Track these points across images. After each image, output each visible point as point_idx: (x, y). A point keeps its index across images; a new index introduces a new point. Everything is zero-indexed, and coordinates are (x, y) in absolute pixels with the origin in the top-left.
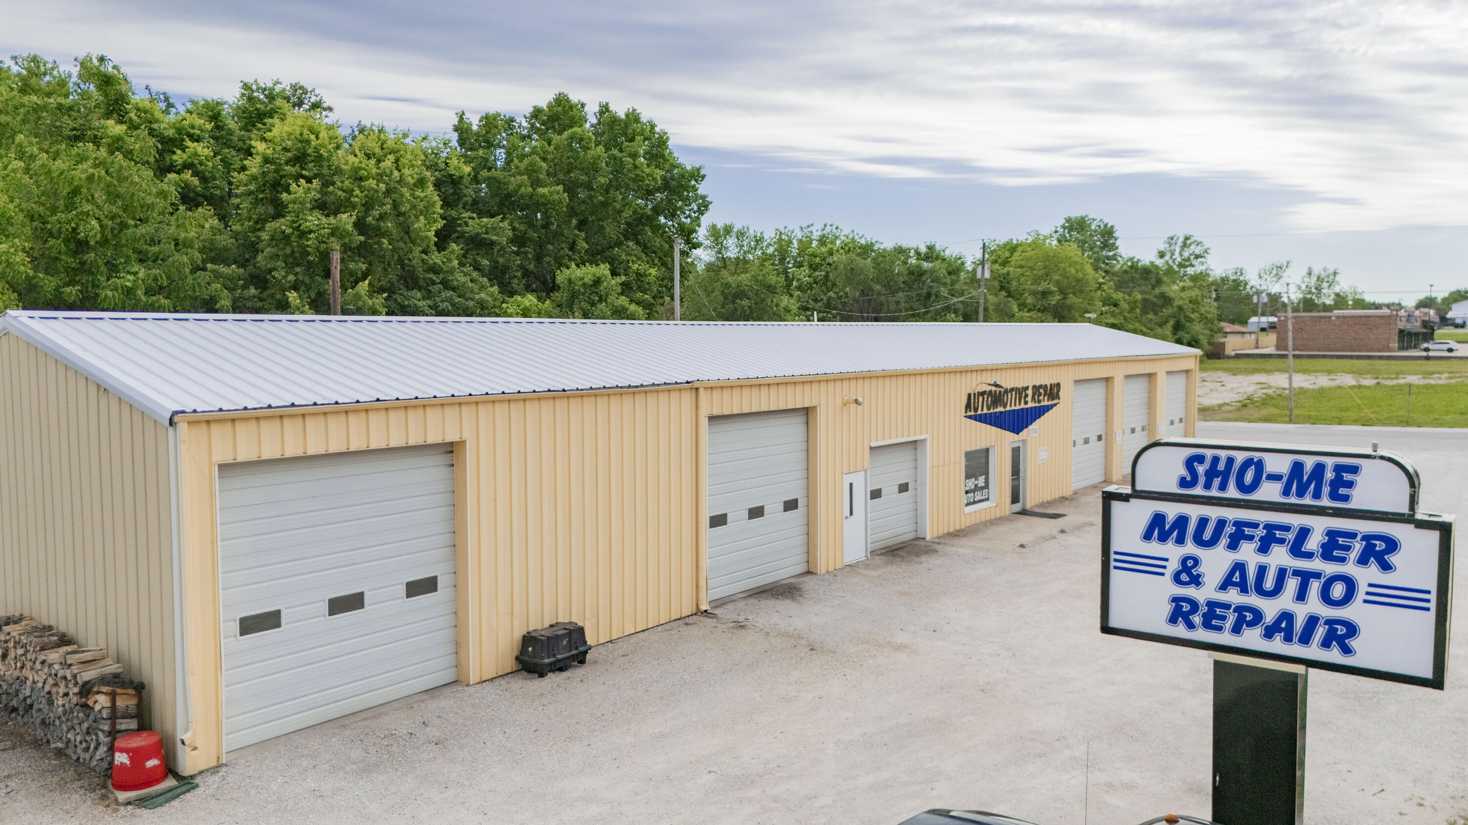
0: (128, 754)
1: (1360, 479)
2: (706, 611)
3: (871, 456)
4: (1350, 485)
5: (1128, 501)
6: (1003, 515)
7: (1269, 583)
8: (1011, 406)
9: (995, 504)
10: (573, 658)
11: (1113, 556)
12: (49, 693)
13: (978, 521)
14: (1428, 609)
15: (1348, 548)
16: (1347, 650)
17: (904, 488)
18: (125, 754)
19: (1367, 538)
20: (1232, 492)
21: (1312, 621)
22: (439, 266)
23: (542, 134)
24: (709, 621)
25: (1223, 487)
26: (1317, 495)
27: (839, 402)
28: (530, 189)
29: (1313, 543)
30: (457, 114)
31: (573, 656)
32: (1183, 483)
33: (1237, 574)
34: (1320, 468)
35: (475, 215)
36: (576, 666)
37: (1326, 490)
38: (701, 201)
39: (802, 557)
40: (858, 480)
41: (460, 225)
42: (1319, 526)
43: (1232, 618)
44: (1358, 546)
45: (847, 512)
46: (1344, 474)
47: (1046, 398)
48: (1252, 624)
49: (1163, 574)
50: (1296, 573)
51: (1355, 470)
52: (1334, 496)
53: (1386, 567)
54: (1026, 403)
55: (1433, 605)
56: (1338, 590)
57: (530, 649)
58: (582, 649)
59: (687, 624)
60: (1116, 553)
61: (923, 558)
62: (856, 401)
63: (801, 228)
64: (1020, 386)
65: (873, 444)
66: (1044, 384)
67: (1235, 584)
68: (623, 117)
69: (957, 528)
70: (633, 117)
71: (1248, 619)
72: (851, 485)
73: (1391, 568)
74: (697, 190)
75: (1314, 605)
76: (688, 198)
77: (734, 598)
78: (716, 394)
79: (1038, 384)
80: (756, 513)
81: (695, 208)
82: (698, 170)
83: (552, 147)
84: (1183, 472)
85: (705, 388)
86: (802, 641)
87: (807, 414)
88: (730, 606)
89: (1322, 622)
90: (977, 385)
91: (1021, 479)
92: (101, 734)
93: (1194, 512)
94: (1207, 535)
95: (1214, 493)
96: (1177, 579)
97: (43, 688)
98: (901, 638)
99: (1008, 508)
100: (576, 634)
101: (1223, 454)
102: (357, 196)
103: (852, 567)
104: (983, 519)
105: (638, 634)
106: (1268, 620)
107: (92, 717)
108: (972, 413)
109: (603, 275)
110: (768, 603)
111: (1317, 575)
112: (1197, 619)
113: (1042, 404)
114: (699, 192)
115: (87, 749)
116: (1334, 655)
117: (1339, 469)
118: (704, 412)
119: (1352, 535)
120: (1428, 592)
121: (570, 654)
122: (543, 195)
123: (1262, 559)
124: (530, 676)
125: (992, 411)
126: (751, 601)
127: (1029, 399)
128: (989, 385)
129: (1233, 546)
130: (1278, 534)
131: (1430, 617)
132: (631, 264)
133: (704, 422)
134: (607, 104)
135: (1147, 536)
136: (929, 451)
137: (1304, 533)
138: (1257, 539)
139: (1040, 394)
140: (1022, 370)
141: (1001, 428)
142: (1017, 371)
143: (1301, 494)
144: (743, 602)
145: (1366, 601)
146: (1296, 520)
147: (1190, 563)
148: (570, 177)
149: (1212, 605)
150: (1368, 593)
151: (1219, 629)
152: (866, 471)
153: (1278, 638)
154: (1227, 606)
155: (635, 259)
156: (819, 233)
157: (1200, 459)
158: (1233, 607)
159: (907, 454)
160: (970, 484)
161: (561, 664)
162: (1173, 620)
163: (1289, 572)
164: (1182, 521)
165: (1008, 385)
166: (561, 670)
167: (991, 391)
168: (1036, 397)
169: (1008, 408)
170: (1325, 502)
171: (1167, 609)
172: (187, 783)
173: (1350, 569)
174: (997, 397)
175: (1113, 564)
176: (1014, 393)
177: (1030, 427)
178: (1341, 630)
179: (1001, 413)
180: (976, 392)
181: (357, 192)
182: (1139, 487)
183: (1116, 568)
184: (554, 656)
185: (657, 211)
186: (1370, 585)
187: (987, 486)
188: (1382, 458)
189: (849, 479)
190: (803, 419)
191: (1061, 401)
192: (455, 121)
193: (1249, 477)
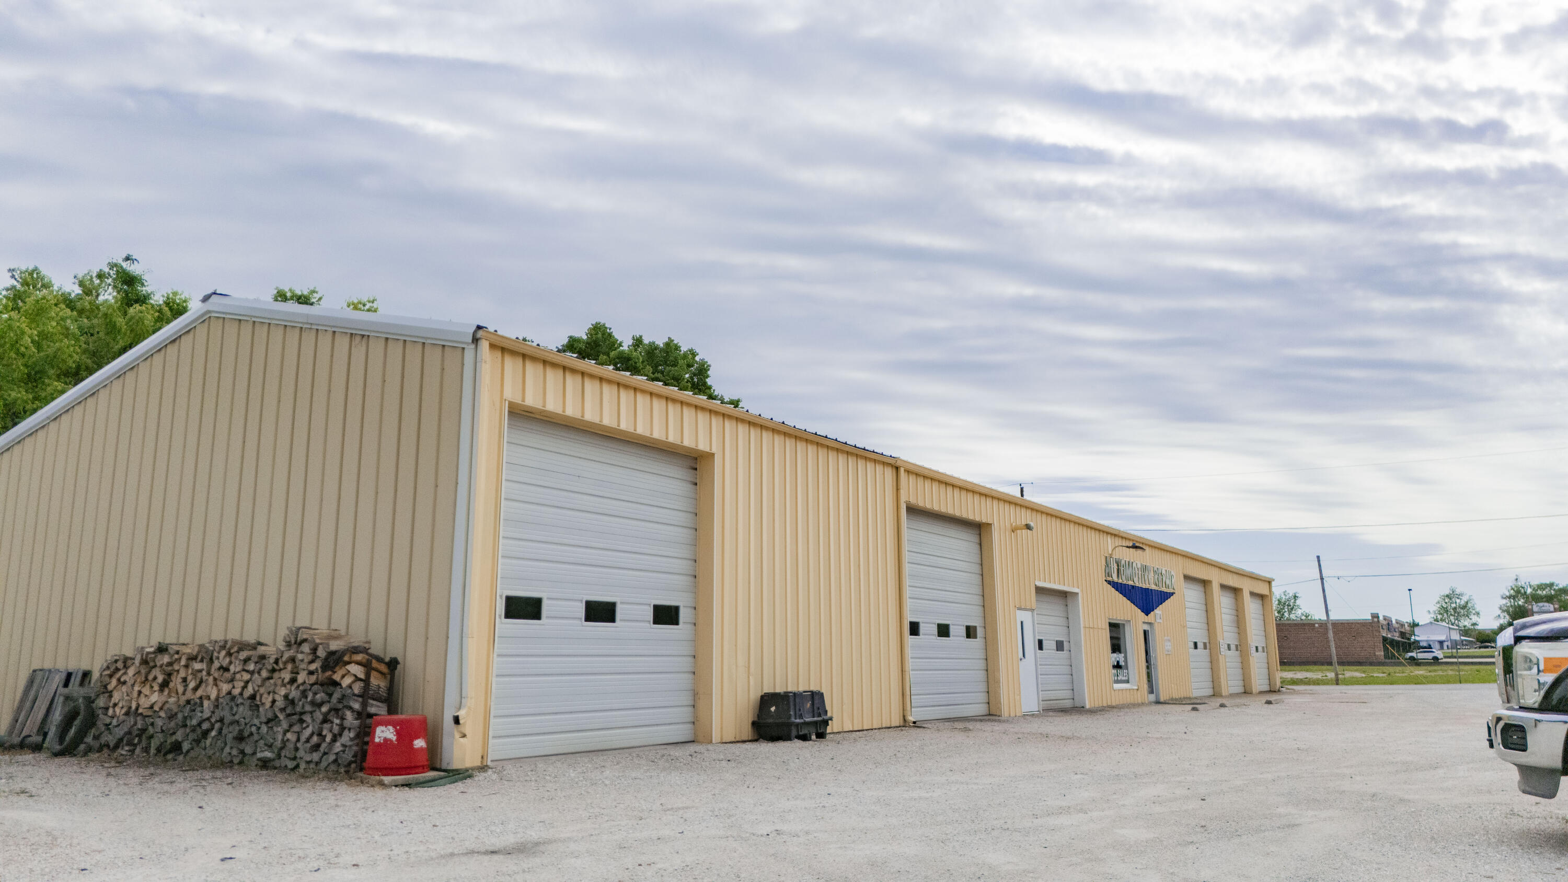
0: (394, 727)
2: (914, 723)
3: (1036, 598)
6: (1145, 700)
9: (1136, 688)
10: (816, 726)
13: (1126, 701)
17: (1060, 646)
18: (391, 728)
24: (918, 733)
27: (1008, 526)
31: (817, 723)
39: (983, 697)
40: (1027, 621)
45: (1021, 655)
47: (1165, 584)
57: (773, 709)
58: (824, 718)
62: (1028, 527)
65: (1041, 584)
69: (1110, 703)
72: (1022, 623)
78: (912, 479)
79: (1157, 567)
80: (944, 630)
85: (905, 471)
87: (980, 531)
90: (1114, 548)
91: (1152, 667)
92: (349, 715)
97: (241, 694)
99: (1145, 694)
100: (816, 697)
103: (1029, 715)
104: (1129, 700)
107: (336, 696)
108: (1111, 579)
113: (1162, 590)
118: (903, 498)
121: (813, 720)
128: (1128, 547)
133: (903, 511)
136: (1082, 610)
141: (1134, 603)
152: (1032, 611)
159: (1062, 606)
160: (1114, 658)
161: (806, 731)
169: (1137, 584)
172: (458, 775)
177: (1155, 612)
179: (1132, 587)
180: (1111, 557)
187: (1126, 666)
189: (1021, 616)
190: (975, 538)
191: (1176, 591)
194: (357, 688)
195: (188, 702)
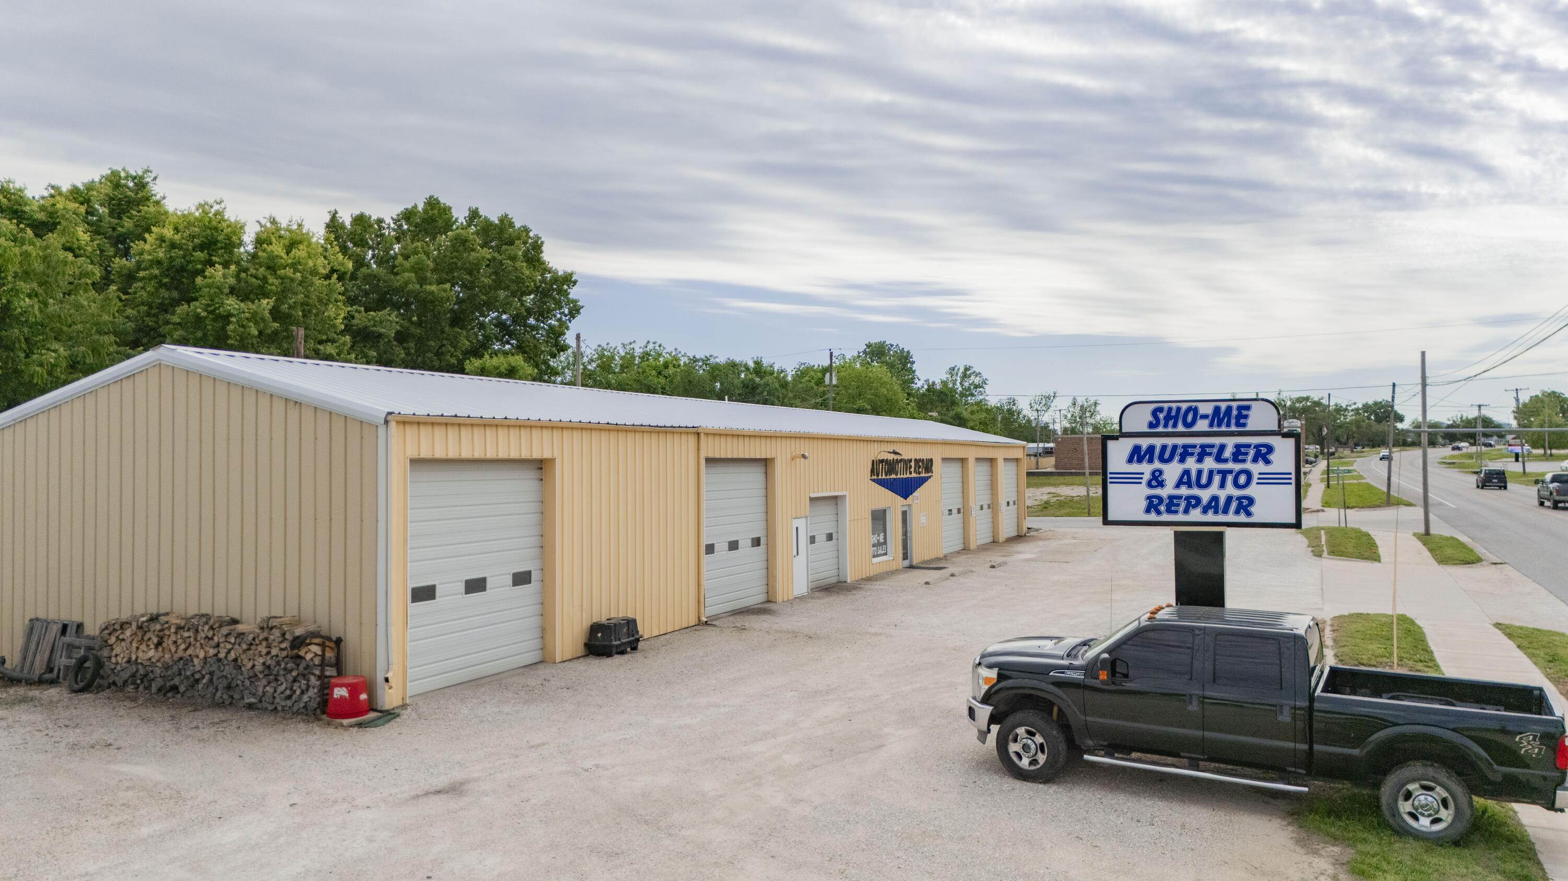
0: (347, 688)
1: (1251, 413)
2: (706, 622)
3: (810, 506)
4: (1246, 417)
5: (1117, 440)
6: (898, 567)
7: (1204, 480)
8: (900, 474)
9: (893, 558)
10: (630, 644)
11: (1109, 476)
12: (235, 660)
13: (882, 571)
14: (1290, 484)
15: (1246, 454)
16: (1249, 514)
17: (829, 537)
18: (344, 688)
19: (1257, 447)
20: (1181, 428)
21: (1229, 499)
24: (710, 628)
25: (1175, 426)
26: (1228, 425)
27: (792, 456)
28: (417, 286)
29: (1227, 453)
30: (328, 212)
31: (631, 641)
32: (1151, 425)
33: (1186, 477)
34: (1229, 409)
36: (632, 652)
37: (1233, 421)
38: (572, 305)
39: (763, 589)
40: (801, 525)
42: (1230, 443)
43: (1183, 504)
44: (1252, 452)
45: (795, 553)
46: (1243, 411)
47: (924, 470)
48: (1195, 506)
49: (1141, 483)
50: (1219, 472)
52: (1238, 424)
53: (1267, 462)
55: (1293, 481)
56: (1242, 479)
57: (599, 635)
58: (637, 637)
59: (696, 630)
60: (1111, 473)
61: (849, 594)
62: (804, 456)
64: (906, 458)
65: (813, 495)
66: (921, 458)
67: (1184, 483)
68: (497, 222)
69: (868, 575)
70: (505, 221)
71: (1192, 503)
72: (797, 528)
73: (1270, 462)
74: (568, 294)
75: (1230, 490)
76: (559, 301)
77: (721, 616)
78: (710, 440)
79: (917, 458)
80: (733, 546)
81: (566, 311)
82: (571, 275)
84: (1151, 418)
85: (705, 434)
86: (799, 634)
87: (766, 465)
88: (723, 620)
89: (1234, 499)
90: (879, 453)
91: (908, 539)
92: (313, 679)
93: (1158, 442)
94: (1167, 456)
95: (1170, 429)
96: (1149, 485)
98: (873, 630)
99: (901, 564)
100: (631, 624)
101: (1174, 405)
102: (272, 284)
103: (801, 598)
104: (885, 570)
106: (1204, 503)
107: (302, 665)
108: (875, 477)
110: (752, 617)
111: (1230, 472)
112: (1162, 508)
113: (921, 475)
114: (570, 296)
115: (289, 697)
116: (1242, 518)
117: (1240, 408)
118: (703, 455)
119: (1248, 446)
120: (1290, 474)
121: (628, 641)
122: (431, 293)
123: (1200, 466)
124: (598, 657)
125: (888, 477)
126: (737, 617)
127: (912, 470)
128: (889, 452)
129: (1182, 460)
130: (1208, 450)
131: (1292, 488)
133: (703, 462)
134: (477, 209)
135: (1130, 460)
136: (848, 508)
137: (1222, 447)
138: (1196, 454)
139: (919, 467)
140: (907, 445)
141: (894, 492)
142: (904, 445)
143: (1219, 425)
144: (732, 618)
145: (1258, 483)
146: (1217, 441)
147: (1157, 474)
148: (454, 277)
149: (1171, 498)
150: (1259, 479)
151: (1176, 512)
152: (806, 517)
153: (1210, 512)
154: (1180, 497)
157: (1160, 410)
158: (1184, 497)
159: (832, 507)
160: (875, 539)
161: (623, 649)
162: (1148, 511)
163: (1215, 472)
164: (1151, 449)
166: (623, 653)
167: (888, 460)
168: (917, 468)
169: (899, 476)
170: (1233, 428)
171: (1144, 504)
172: (389, 715)
173: (1248, 466)
174: (891, 466)
175: (1109, 480)
176: (904, 463)
178: (1245, 502)
179: (894, 479)
180: (879, 459)
181: (272, 280)
182: (1124, 431)
183: (1110, 483)
184: (619, 639)
186: (1260, 474)
187: (885, 543)
188: (1263, 400)
189: (796, 523)
190: (762, 469)
191: (933, 474)
192: (327, 218)
193: (1190, 418)
194: (317, 661)
195: (181, 659)
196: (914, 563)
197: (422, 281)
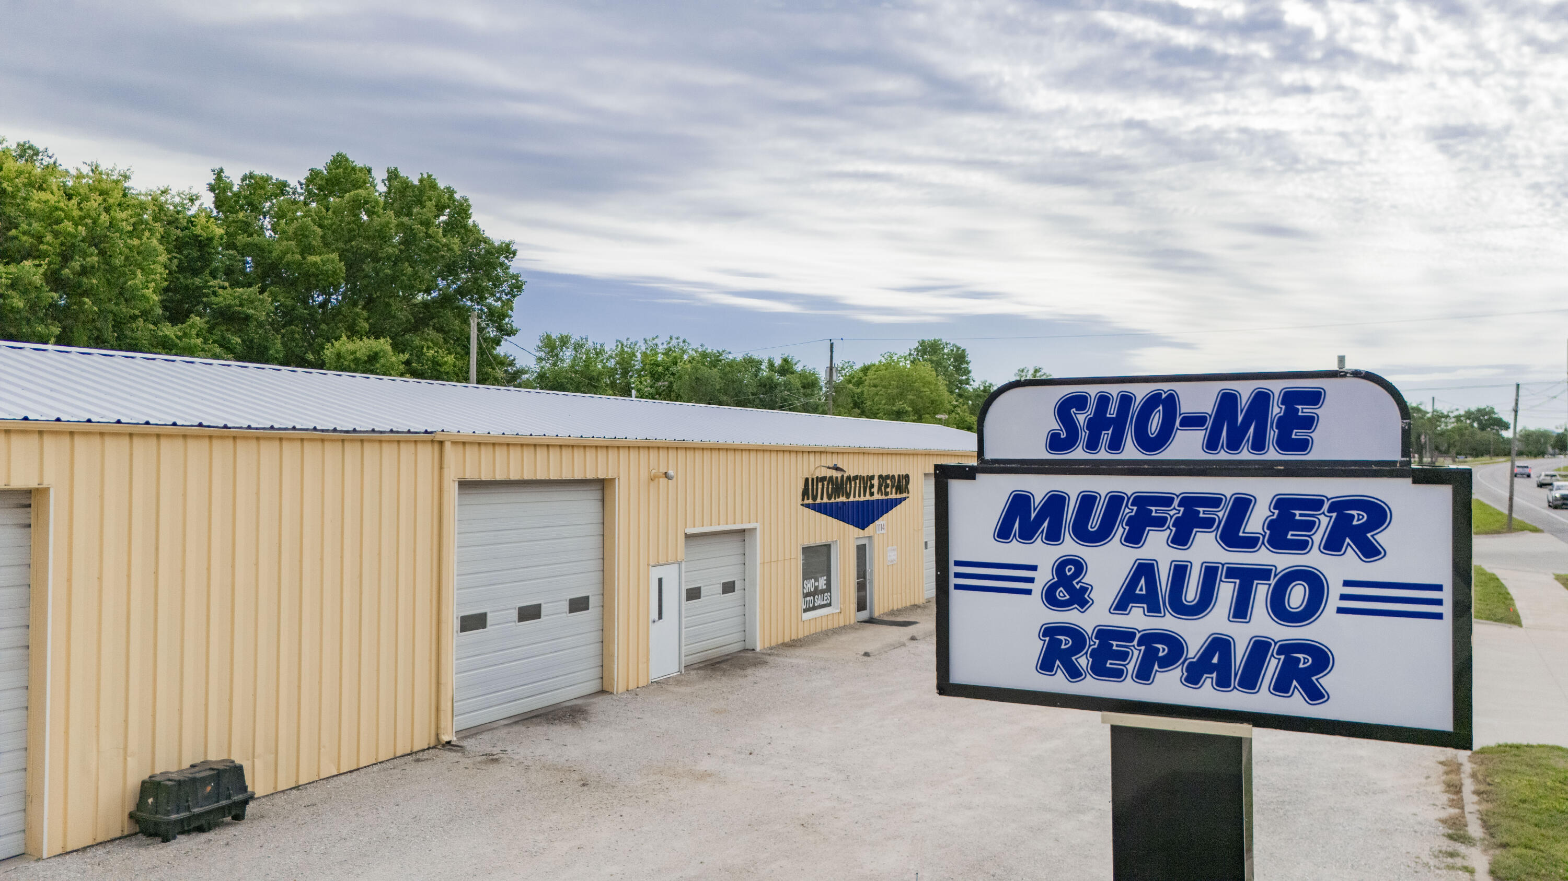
1: (1323, 412)
2: (449, 743)
3: (686, 546)
4: (1309, 423)
5: (974, 478)
6: (847, 623)
7: (1191, 593)
8: (854, 497)
9: (839, 611)
10: (223, 811)
11: (953, 569)
13: (819, 630)
14: (1439, 616)
15: (1309, 526)
16: (1315, 694)
17: (728, 588)
19: (1340, 506)
21: (1260, 648)
22: (173, 341)
23: (322, 199)
24: (451, 756)
25: (1116, 445)
26: (1259, 445)
27: (644, 475)
28: (298, 257)
29: (1256, 523)
30: (213, 171)
31: (223, 808)
32: (1055, 442)
33: (1143, 581)
34: (1261, 400)
35: (227, 284)
36: (228, 824)
37: (1272, 434)
38: (514, 281)
39: (594, 673)
40: (670, 575)
41: (207, 296)
42: (1264, 493)
43: (1136, 654)
44: (1325, 521)
45: (654, 614)
46: (1300, 407)
47: (894, 490)
48: (1167, 662)
49: (1028, 592)
50: (1233, 572)
51: (1315, 398)
52: (1285, 444)
53: (1370, 551)
54: (872, 494)
55: (1447, 609)
56: (1297, 596)
57: (150, 800)
58: (238, 797)
59: (418, 760)
60: (958, 563)
61: (749, 671)
62: (666, 475)
63: (645, 340)
64: (865, 475)
65: (690, 531)
66: (891, 474)
67: (1139, 599)
68: (416, 182)
69: (794, 637)
70: (428, 184)
71: (1161, 654)
72: (660, 580)
73: (1379, 553)
74: (508, 268)
75: (1262, 623)
76: (498, 277)
77: (494, 725)
78: (471, 452)
79: (884, 474)
80: (530, 613)
81: (507, 290)
82: (508, 245)
83: (330, 213)
84: (1054, 424)
85: (454, 443)
86: (573, 775)
87: (603, 489)
88: (486, 736)
89: (1274, 649)
90: (816, 469)
91: (868, 582)
93: (1072, 487)
94: (1094, 524)
95: (1103, 454)
96: (1050, 598)
98: (706, 765)
99: (852, 615)
100: (228, 776)
101: (1114, 390)
102: (48, 243)
103: (660, 684)
104: (824, 628)
105: (343, 777)
106: (1191, 655)
108: (810, 501)
109: (382, 350)
110: (539, 730)
111: (1263, 573)
112: (1083, 661)
113: (890, 497)
114: (511, 271)
116: (1295, 703)
117: (1290, 398)
118: (452, 475)
119: (1314, 504)
120: (1439, 588)
121: (215, 806)
122: (315, 263)
123: (1180, 555)
124: (150, 841)
125: (833, 500)
126: (516, 728)
127: (875, 490)
128: (829, 468)
129: (1134, 538)
130: (1202, 512)
131: (1444, 629)
132: (425, 350)
133: (452, 489)
134: (398, 170)
135: (1003, 533)
136: (760, 545)
137: (1242, 505)
138: (1170, 522)
139: (887, 486)
140: (866, 456)
141: (843, 521)
142: (861, 456)
143: (1234, 445)
144: (505, 730)
145: (1341, 610)
146: (1228, 487)
147: (1070, 570)
148: (352, 247)
149: (1105, 634)
150: (1343, 597)
151: (1117, 674)
152: (679, 563)
153: (1208, 682)
154: (1127, 635)
155: (431, 344)
156: (665, 346)
157: (1079, 402)
158: (1138, 635)
159: (731, 547)
160: (809, 585)
161: (202, 822)
162: (1046, 666)
163: (1222, 573)
164: (1056, 502)
165: (851, 471)
166: (201, 829)
167: (831, 478)
168: (883, 488)
169: (851, 499)
170: (1272, 454)
171: (1036, 647)
173: (1314, 559)
174: (839, 486)
175: (953, 581)
176: (858, 481)
177: (877, 522)
178: (1305, 661)
179: (843, 503)
180: (815, 477)
181: (49, 238)
182: (988, 456)
183: (957, 587)
184: (188, 809)
185: (461, 292)
186: (1347, 583)
187: (828, 589)
188: (1357, 374)
189: (656, 573)
190: (597, 495)
191: (911, 495)
192: (211, 179)
193: (1155, 424)
196: (876, 614)
197: (307, 250)
